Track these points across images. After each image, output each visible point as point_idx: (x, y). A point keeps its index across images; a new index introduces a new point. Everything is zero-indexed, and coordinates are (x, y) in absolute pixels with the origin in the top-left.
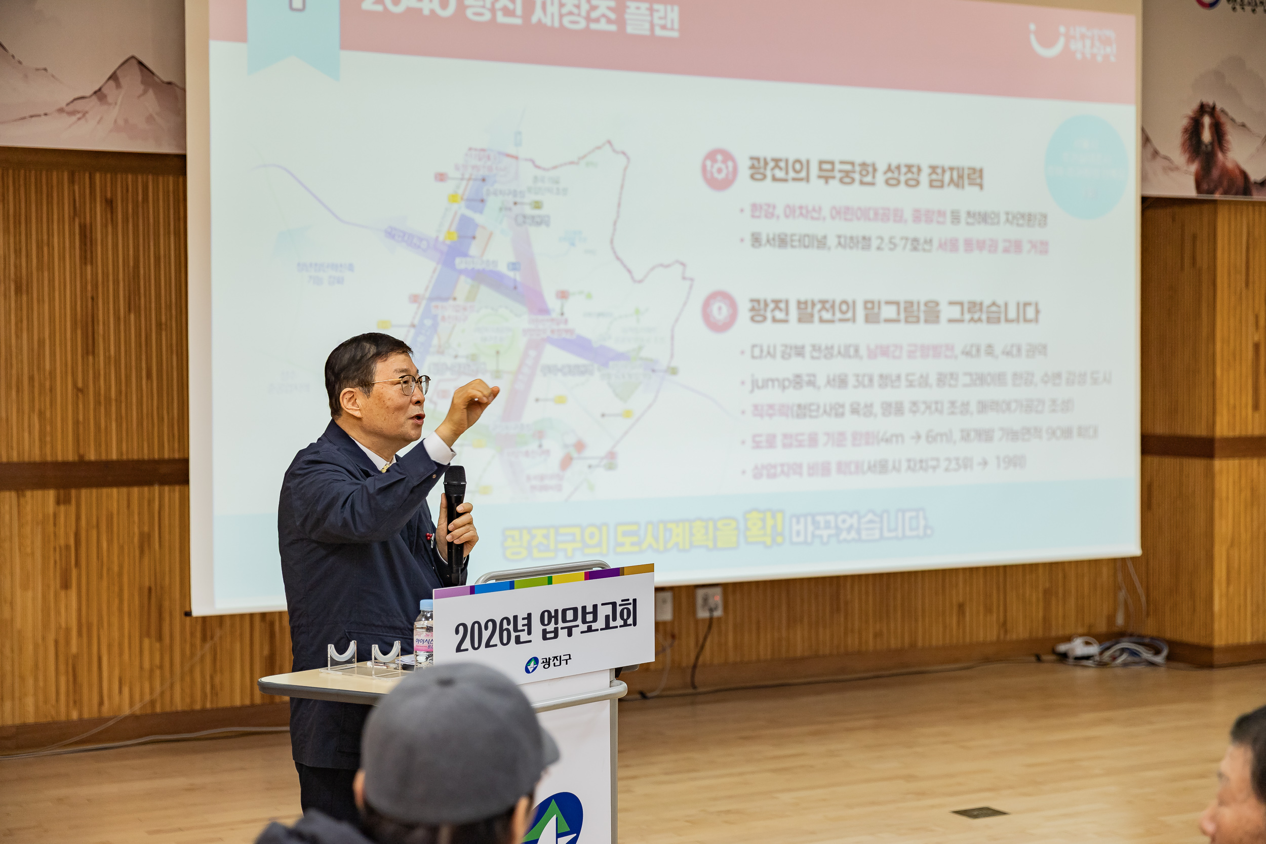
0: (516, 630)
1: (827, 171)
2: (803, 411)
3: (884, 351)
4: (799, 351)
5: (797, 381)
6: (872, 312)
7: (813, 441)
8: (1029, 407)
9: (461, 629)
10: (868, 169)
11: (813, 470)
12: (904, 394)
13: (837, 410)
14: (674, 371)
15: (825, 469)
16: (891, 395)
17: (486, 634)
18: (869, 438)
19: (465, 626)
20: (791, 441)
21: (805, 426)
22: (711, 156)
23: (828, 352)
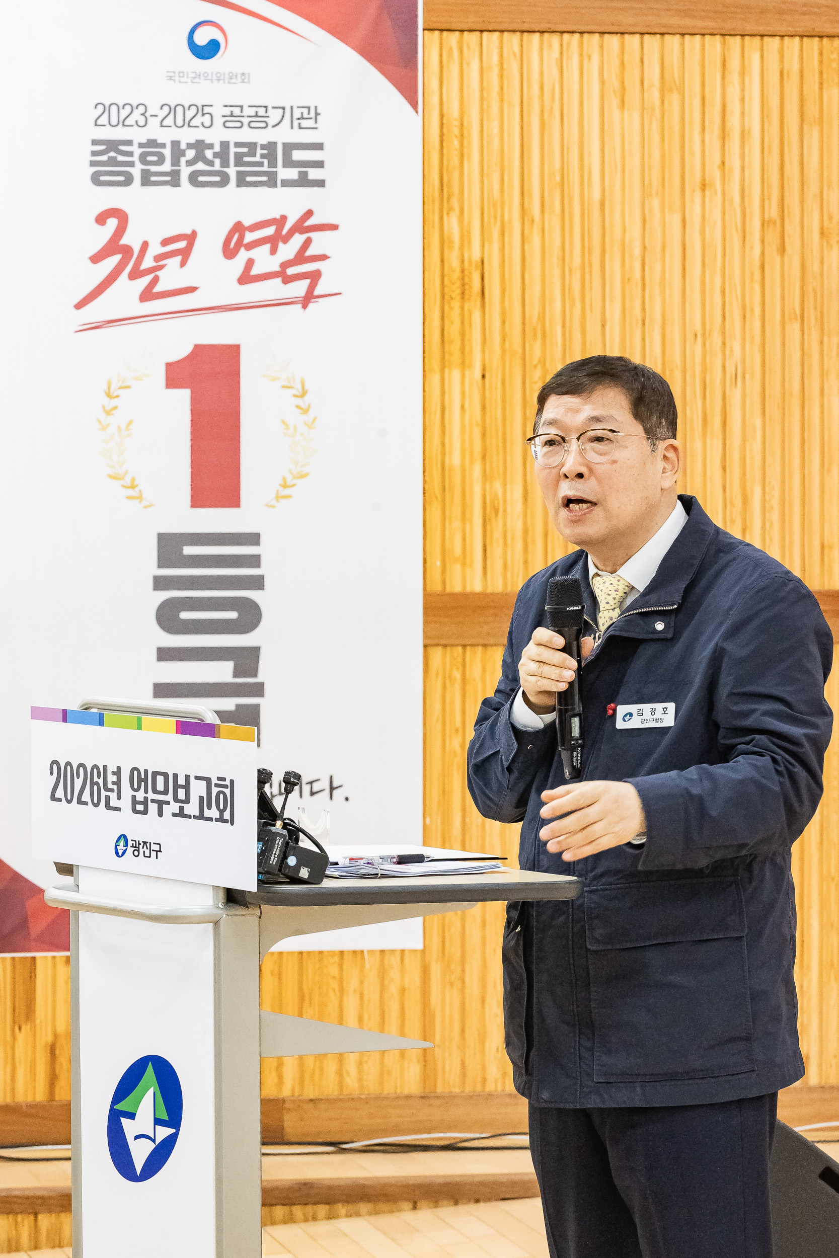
0: (105, 785)
9: (55, 768)
17: (78, 784)
19: (58, 764)
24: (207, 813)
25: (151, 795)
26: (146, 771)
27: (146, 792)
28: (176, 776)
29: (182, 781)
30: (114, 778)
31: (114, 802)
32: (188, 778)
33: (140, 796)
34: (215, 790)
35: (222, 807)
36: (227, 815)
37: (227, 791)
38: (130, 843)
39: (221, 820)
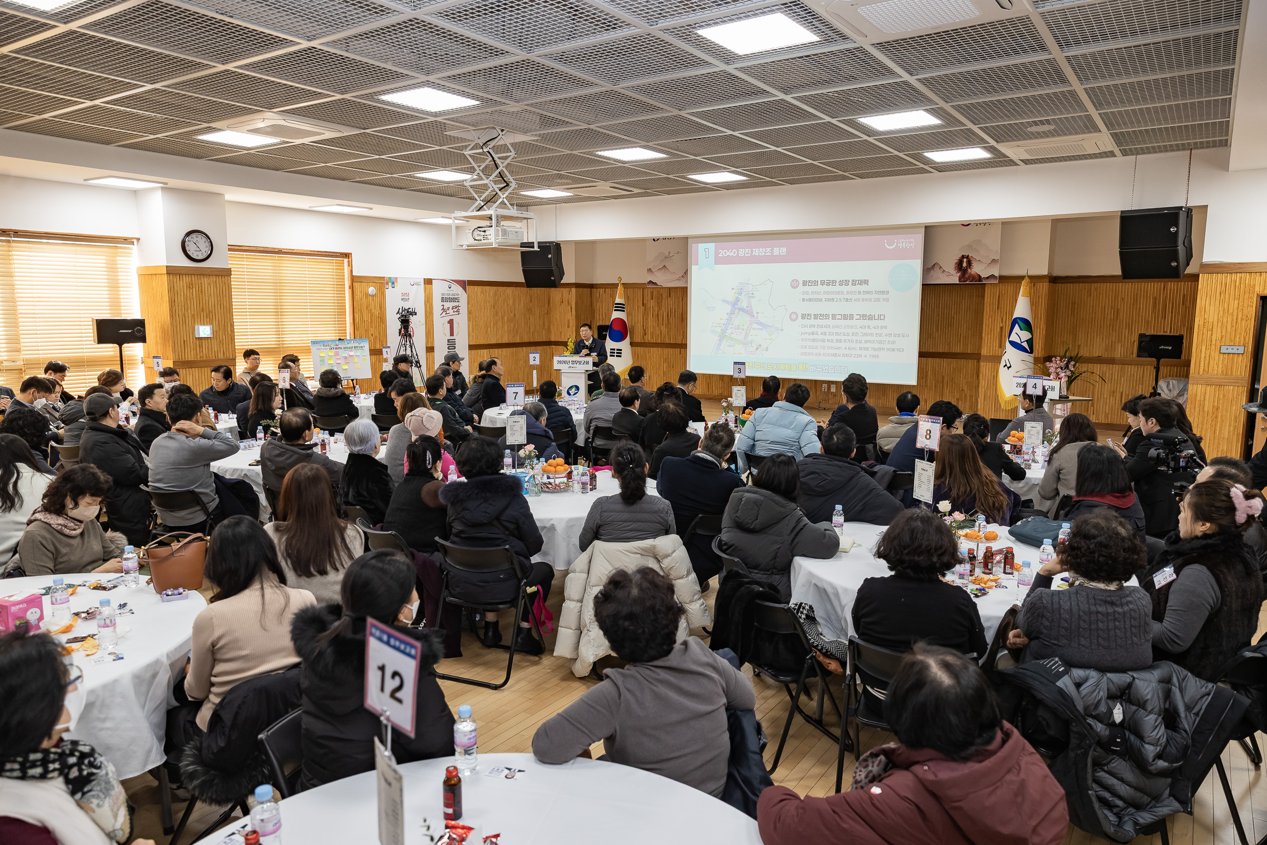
1: (823, 283)
2: (814, 340)
3: (837, 326)
4: (814, 326)
5: (813, 333)
6: (834, 317)
7: (817, 347)
8: (880, 342)
10: (834, 282)
11: (816, 354)
12: (842, 337)
13: (823, 341)
14: (782, 330)
15: (820, 354)
16: (838, 337)
18: (832, 348)
20: (810, 347)
21: (815, 344)
22: (793, 281)
23: (822, 327)
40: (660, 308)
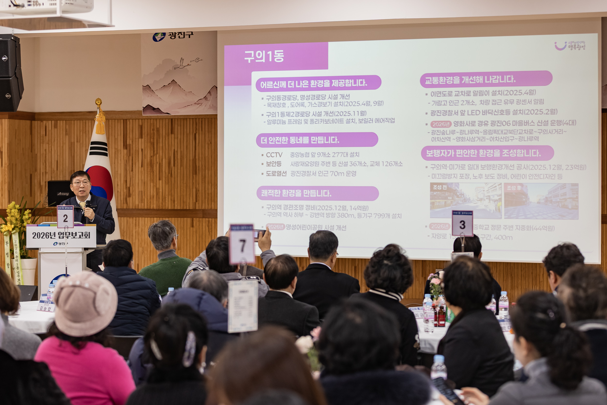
0: (50, 235)
9: (34, 234)
17: (41, 236)
19: (35, 233)
24: (81, 237)
25: (64, 235)
26: (63, 233)
27: (63, 235)
28: (72, 233)
29: (74, 233)
30: (54, 234)
31: (53, 237)
32: (76, 233)
33: (62, 236)
34: (84, 234)
35: (86, 236)
36: (88, 237)
37: (88, 234)
38: (58, 243)
39: (86, 238)
40: (154, 153)
